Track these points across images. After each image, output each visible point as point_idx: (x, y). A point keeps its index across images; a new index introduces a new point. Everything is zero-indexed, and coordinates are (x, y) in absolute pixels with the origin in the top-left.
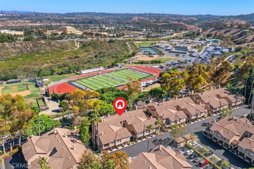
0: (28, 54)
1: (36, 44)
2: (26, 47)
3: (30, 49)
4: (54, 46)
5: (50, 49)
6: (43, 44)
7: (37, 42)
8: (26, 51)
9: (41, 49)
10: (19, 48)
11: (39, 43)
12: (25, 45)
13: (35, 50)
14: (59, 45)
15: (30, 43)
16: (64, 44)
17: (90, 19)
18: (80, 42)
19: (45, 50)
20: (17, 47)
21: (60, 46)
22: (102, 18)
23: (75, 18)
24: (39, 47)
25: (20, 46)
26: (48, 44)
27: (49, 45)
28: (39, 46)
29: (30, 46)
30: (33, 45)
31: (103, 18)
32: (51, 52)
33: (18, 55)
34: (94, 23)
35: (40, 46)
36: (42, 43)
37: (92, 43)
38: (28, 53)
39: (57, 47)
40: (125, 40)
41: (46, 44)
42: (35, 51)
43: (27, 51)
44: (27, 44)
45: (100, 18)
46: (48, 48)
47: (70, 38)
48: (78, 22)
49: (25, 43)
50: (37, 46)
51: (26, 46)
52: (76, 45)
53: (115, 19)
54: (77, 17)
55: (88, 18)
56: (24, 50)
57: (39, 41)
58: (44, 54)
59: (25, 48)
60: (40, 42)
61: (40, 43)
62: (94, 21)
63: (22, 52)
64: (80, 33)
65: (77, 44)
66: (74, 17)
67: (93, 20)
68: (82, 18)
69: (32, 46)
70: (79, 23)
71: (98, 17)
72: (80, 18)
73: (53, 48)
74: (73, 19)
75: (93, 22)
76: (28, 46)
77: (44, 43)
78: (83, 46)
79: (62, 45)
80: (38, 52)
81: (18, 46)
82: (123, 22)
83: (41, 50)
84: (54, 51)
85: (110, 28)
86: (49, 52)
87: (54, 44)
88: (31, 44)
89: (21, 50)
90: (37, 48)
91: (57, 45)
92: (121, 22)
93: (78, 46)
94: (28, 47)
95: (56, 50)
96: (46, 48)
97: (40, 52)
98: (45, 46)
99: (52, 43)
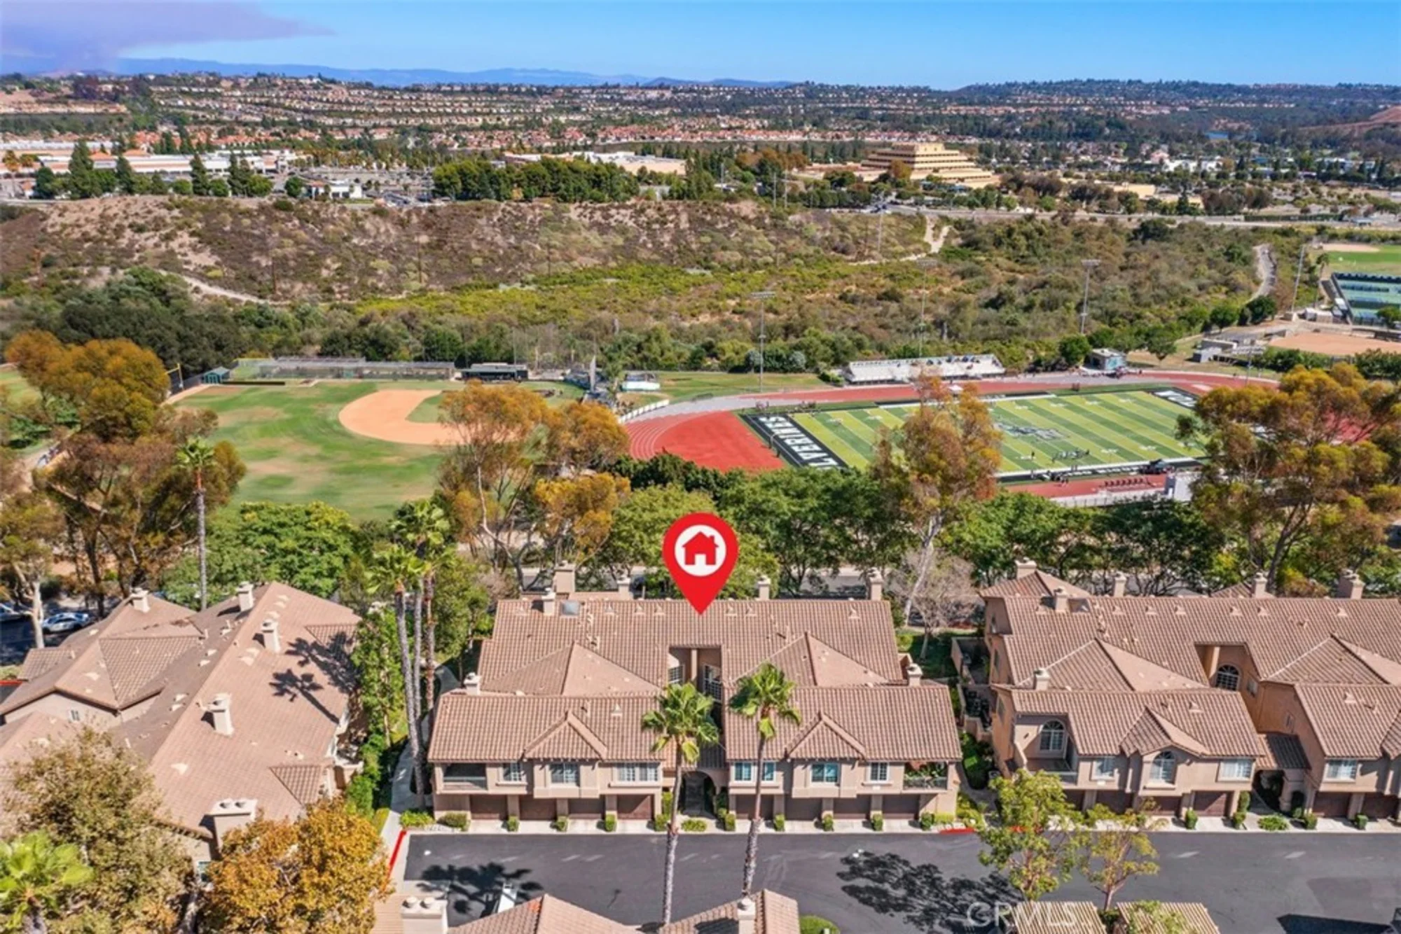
0: (657, 262)
1: (708, 218)
2: (656, 226)
3: (674, 241)
4: (799, 231)
5: (773, 247)
6: (745, 219)
7: (716, 205)
8: (650, 245)
9: (728, 244)
10: (623, 231)
11: (726, 214)
12: (656, 216)
13: (694, 246)
14: (824, 229)
15: (680, 208)
16: (853, 228)
17: (1088, 114)
18: (958, 225)
19: (744, 252)
20: (614, 224)
21: (827, 234)
22: (1166, 111)
23: (1001, 111)
24: (718, 231)
25: (631, 223)
26: (767, 221)
27: (775, 225)
28: (720, 226)
29: (677, 226)
30: (690, 221)
31: (1173, 111)
32: (770, 260)
33: (604, 264)
34: (1107, 138)
35: (727, 231)
36: (743, 214)
37: (1025, 234)
38: (655, 257)
39: (811, 241)
40: (1257, 229)
41: (759, 222)
42: (691, 251)
43: (658, 246)
44: (664, 216)
45: (1154, 112)
46: (761, 241)
47: (912, 200)
48: (1013, 127)
49: (660, 209)
50: (711, 225)
51: (657, 221)
52: (928, 238)
53: (1254, 116)
54: (1016, 106)
55: (1078, 113)
56: (645, 244)
57: (727, 205)
58: (730, 271)
59: (652, 235)
60: (734, 206)
61: (731, 215)
62: (1109, 124)
63: (628, 252)
64: (980, 179)
65: (936, 237)
66: (1003, 104)
67: (1102, 123)
68: (1043, 110)
69: (684, 225)
70: (1016, 135)
71: (1141, 107)
72: (1033, 110)
73: (791, 242)
74: (991, 112)
75: (1101, 131)
76: (669, 225)
77: (752, 216)
78: (961, 246)
79: (844, 229)
80: (706, 259)
81: (620, 218)
82: (1305, 131)
83: (724, 249)
84: (790, 256)
85: (1192, 165)
86: (760, 261)
87: (801, 225)
88: (684, 217)
89: (631, 242)
90: (706, 239)
91: (815, 230)
92: (1284, 137)
93: (936, 247)
94: (668, 230)
95: (804, 252)
96: (751, 241)
97: (714, 259)
98: (753, 228)
99: (791, 218)
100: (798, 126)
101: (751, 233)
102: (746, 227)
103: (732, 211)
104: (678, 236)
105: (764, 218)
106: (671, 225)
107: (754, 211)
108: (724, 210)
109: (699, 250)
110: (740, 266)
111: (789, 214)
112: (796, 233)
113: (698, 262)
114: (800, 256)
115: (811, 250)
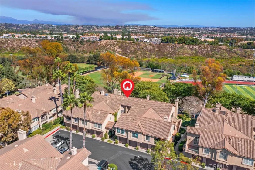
0: (201, 56)
1: (214, 48)
5: (228, 55)
7: (217, 46)
10: (196, 50)
11: (219, 48)
16: (249, 52)
19: (221, 55)
20: (194, 49)
21: (242, 53)
25: (198, 49)
28: (217, 50)
29: (207, 50)
32: (227, 57)
33: (190, 56)
39: (238, 54)
42: (210, 55)
44: (205, 48)
46: (226, 54)
49: (204, 46)
50: (215, 50)
51: (203, 49)
56: (200, 52)
57: (219, 46)
63: (196, 54)
69: (209, 50)
79: (246, 53)
80: (212, 56)
81: (196, 48)
87: (236, 51)
88: (209, 48)
90: (213, 53)
91: (239, 52)
95: (235, 56)
96: (223, 54)
97: (214, 56)
98: (224, 51)
99: (234, 49)
104: (207, 52)
105: (227, 49)
107: (225, 48)
110: (220, 58)
112: (234, 52)
113: (210, 57)
115: (237, 56)
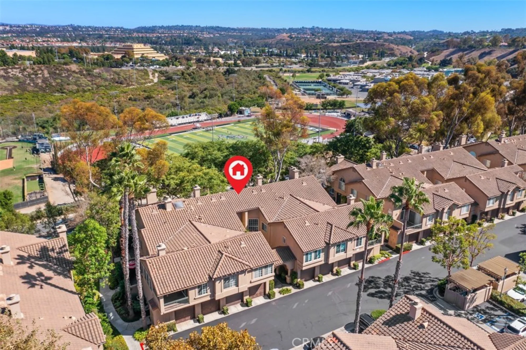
0: (37, 91)
1: (58, 72)
2: (33, 76)
3: (43, 81)
4: (99, 76)
5: (90, 83)
6: (74, 72)
7: (60, 66)
8: (32, 85)
9: (69, 82)
11: (65, 70)
12: (32, 72)
13: (54, 84)
14: (110, 75)
15: (43, 68)
16: (122, 74)
17: (186, 36)
18: (161, 72)
19: (78, 85)
20: (11, 76)
21: (112, 77)
22: (212, 36)
23: (155, 35)
24: (63, 77)
25: (20, 75)
26: (84, 72)
27: (89, 74)
28: (64, 75)
29: (44, 76)
30: (49, 74)
31: (214, 36)
32: (90, 88)
33: (12, 93)
34: (196, 44)
35: (68, 77)
36: (73, 70)
37: (188, 74)
38: (36, 89)
39: (106, 80)
40: (261, 70)
41: (81, 72)
42: (53, 86)
43: (36, 85)
44: (36, 71)
45: (208, 36)
46: (84, 81)
47: (139, 64)
48: (162, 41)
49: (33, 69)
50: (60, 75)
52: (151, 77)
53: (241, 38)
54: (160, 34)
55: (183, 36)
56: (29, 83)
57: (65, 66)
58: (74, 93)
59: (32, 80)
60: (68, 67)
61: (68, 70)
62: (196, 40)
63: (22, 87)
64: (161, 57)
65: (154, 77)
66: (155, 33)
67: (193, 39)
68: (170, 35)
69: (47, 75)
70: (163, 44)
71: (203, 34)
72: (167, 35)
73: (98, 81)
74: (151, 36)
75: (193, 42)
76: (39, 75)
77: (77, 71)
78: (166, 79)
79: (118, 75)
80: (61, 89)
81: (14, 73)
82: (258, 42)
83: (68, 84)
84: (98, 86)
85: (229, 52)
86: (86, 89)
87: (100, 73)
88: (46, 72)
89: (21, 83)
90: (59, 81)
91: (106, 75)
92: (252, 44)
93: (156, 80)
94: (40, 78)
95: (104, 84)
96: (80, 81)
97: (64, 89)
98: (79, 76)
99: (95, 71)
100: (74, 40)
101: (78, 77)
102: (76, 75)
103: (67, 68)
104: (45, 80)
106: (41, 76)
107: (77, 69)
108: (64, 68)
109: (57, 85)
110: (78, 91)
111: (94, 69)
112: (99, 77)
113: (57, 91)
114: (103, 86)
115: (107, 83)
